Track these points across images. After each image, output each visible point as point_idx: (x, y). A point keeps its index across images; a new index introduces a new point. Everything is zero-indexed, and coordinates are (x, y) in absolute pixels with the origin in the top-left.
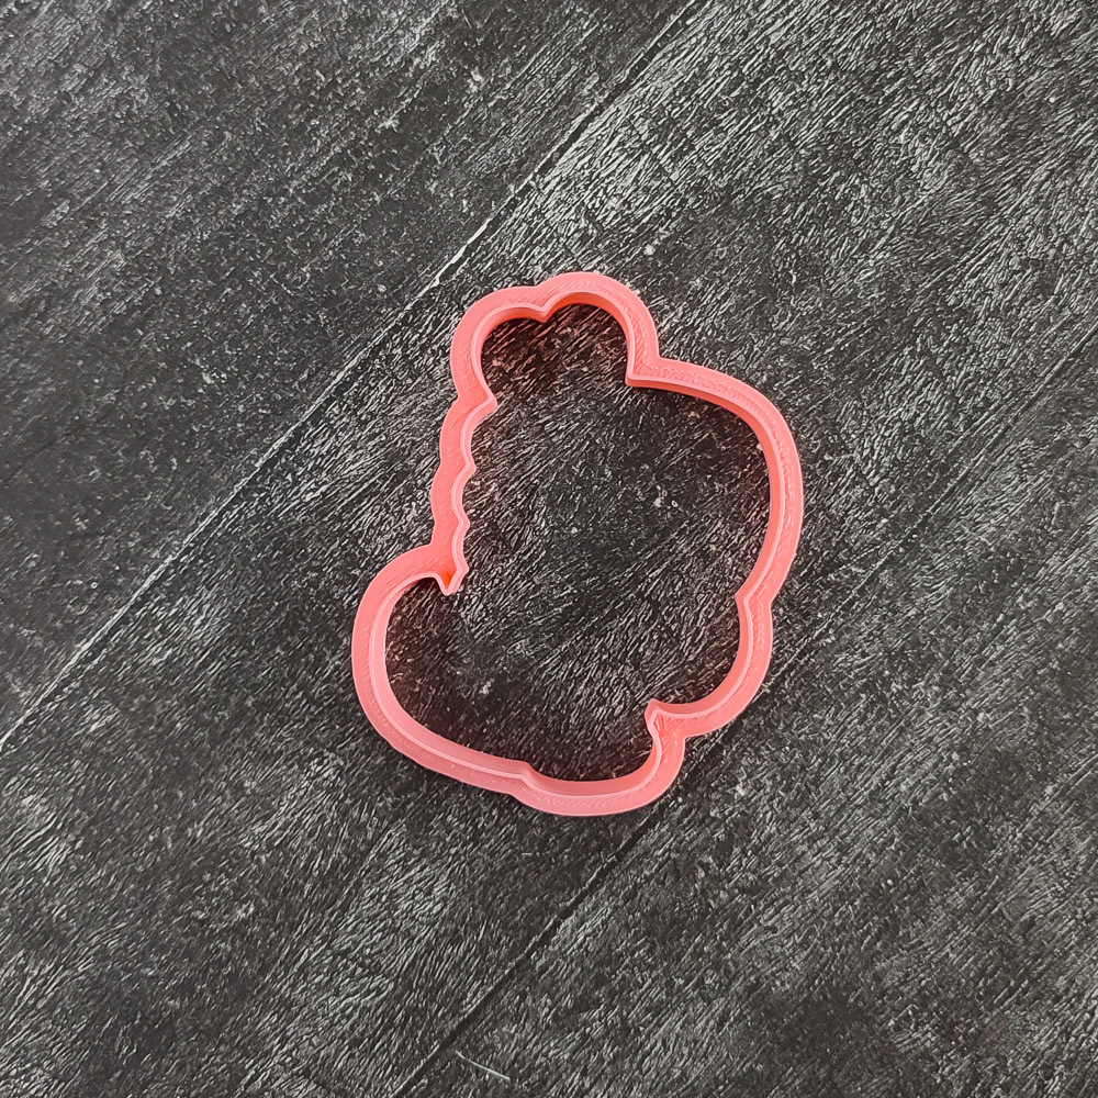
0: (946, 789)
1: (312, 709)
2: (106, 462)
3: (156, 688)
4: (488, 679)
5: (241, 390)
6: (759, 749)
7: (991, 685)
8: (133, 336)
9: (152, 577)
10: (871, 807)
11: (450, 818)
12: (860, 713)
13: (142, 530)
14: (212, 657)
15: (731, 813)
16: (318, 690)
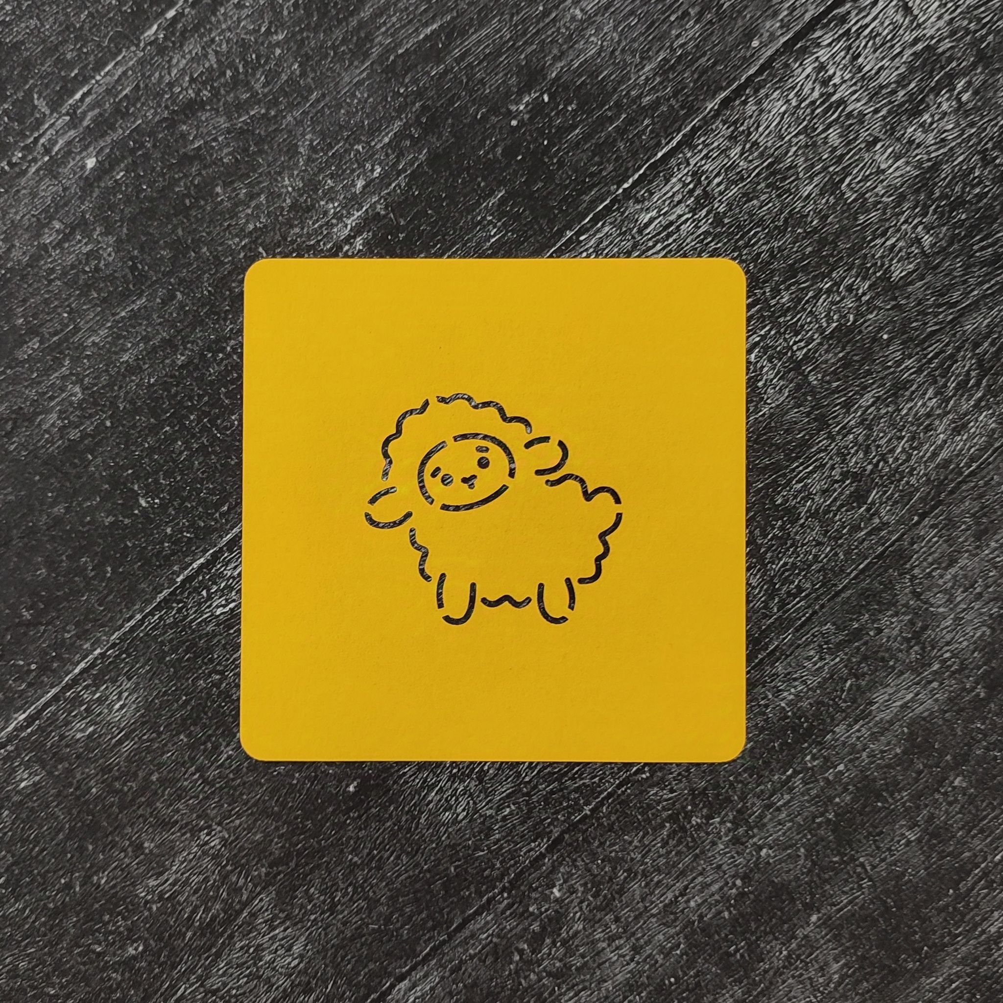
0: (728, 909)
1: (206, 789)
2: (51, 564)
3: (78, 757)
4: (354, 780)
5: (170, 515)
6: (575, 860)
7: (775, 827)
8: (83, 459)
9: (82, 665)
10: (664, 918)
11: (312, 890)
12: (663, 839)
13: (77, 625)
14: (127, 737)
15: (547, 910)
16: (212, 773)
